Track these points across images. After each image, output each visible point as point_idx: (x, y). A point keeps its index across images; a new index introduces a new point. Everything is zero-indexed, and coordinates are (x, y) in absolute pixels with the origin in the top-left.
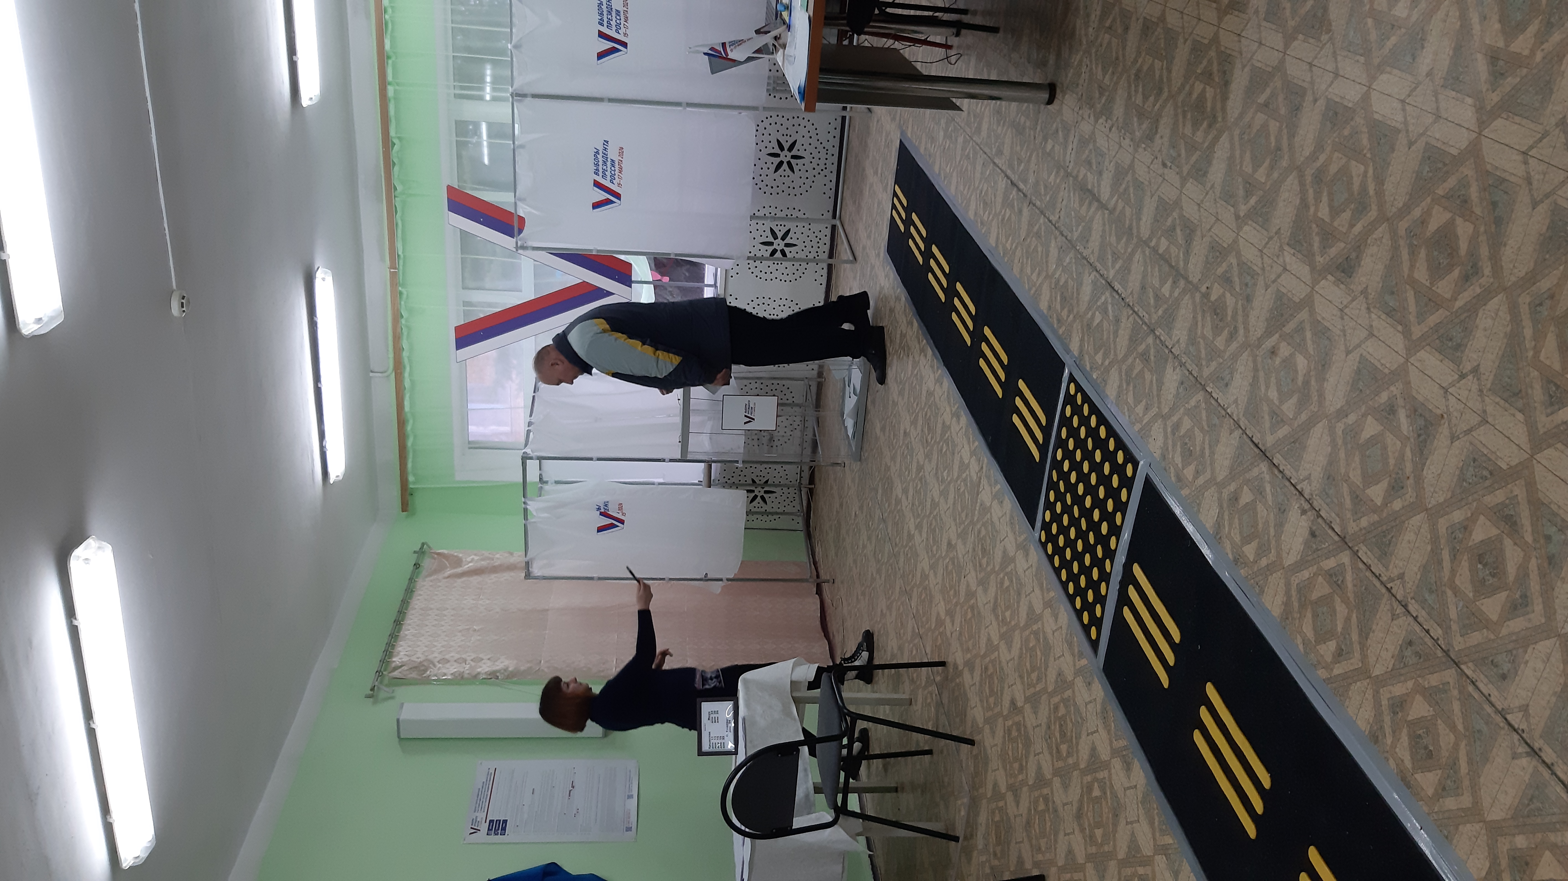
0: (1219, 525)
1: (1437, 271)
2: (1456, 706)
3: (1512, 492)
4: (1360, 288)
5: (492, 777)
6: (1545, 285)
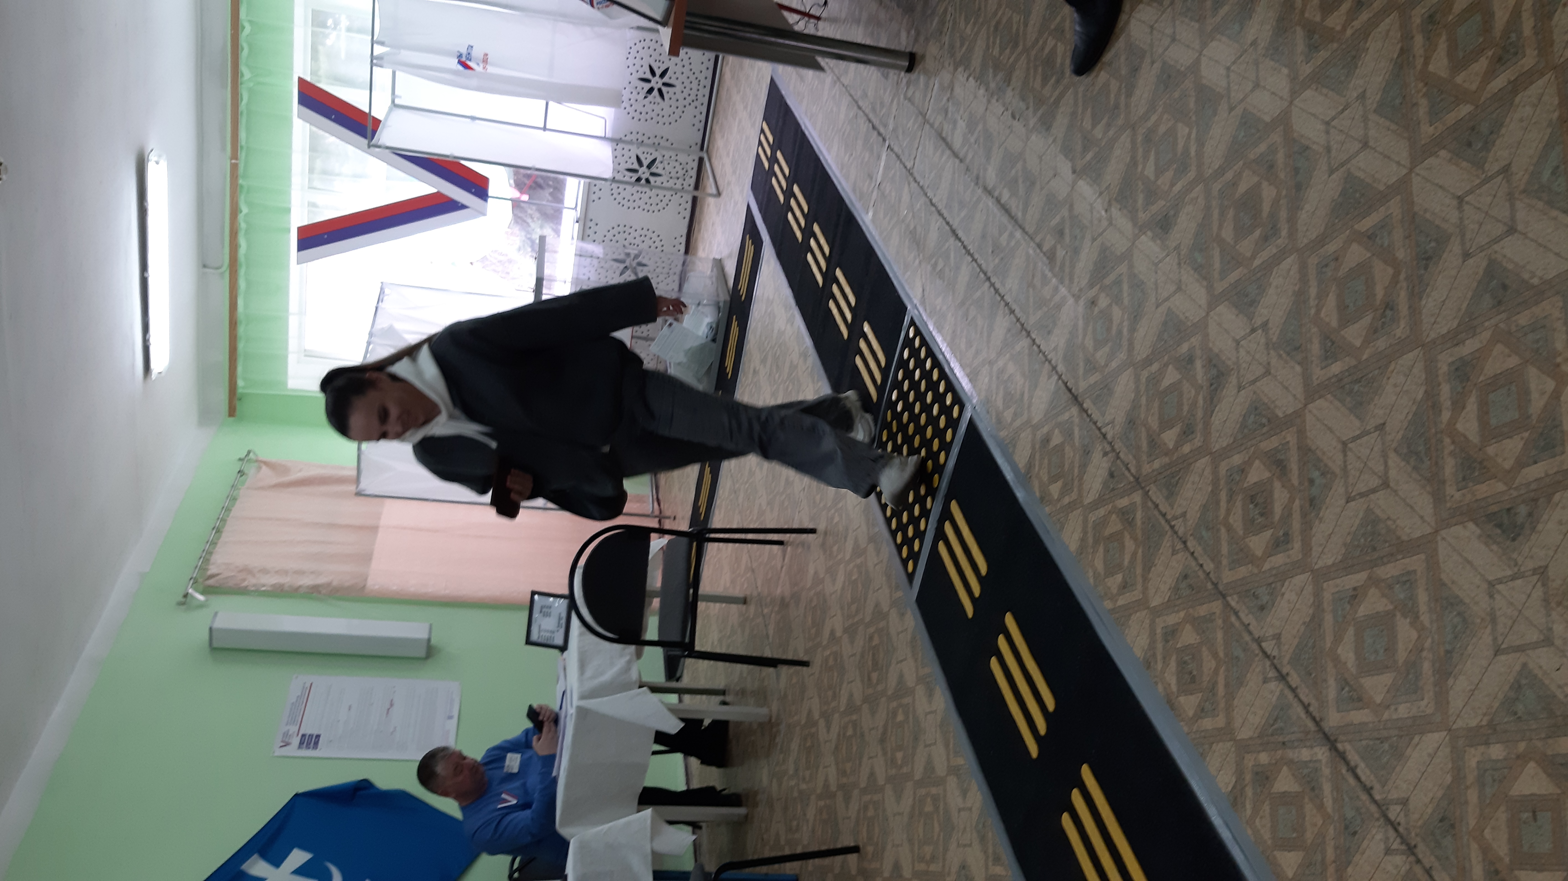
0: (1030, 465)
1: (1241, 232)
2: (1220, 635)
3: (1285, 438)
4: (1174, 245)
5: (308, 690)
6: (1331, 248)
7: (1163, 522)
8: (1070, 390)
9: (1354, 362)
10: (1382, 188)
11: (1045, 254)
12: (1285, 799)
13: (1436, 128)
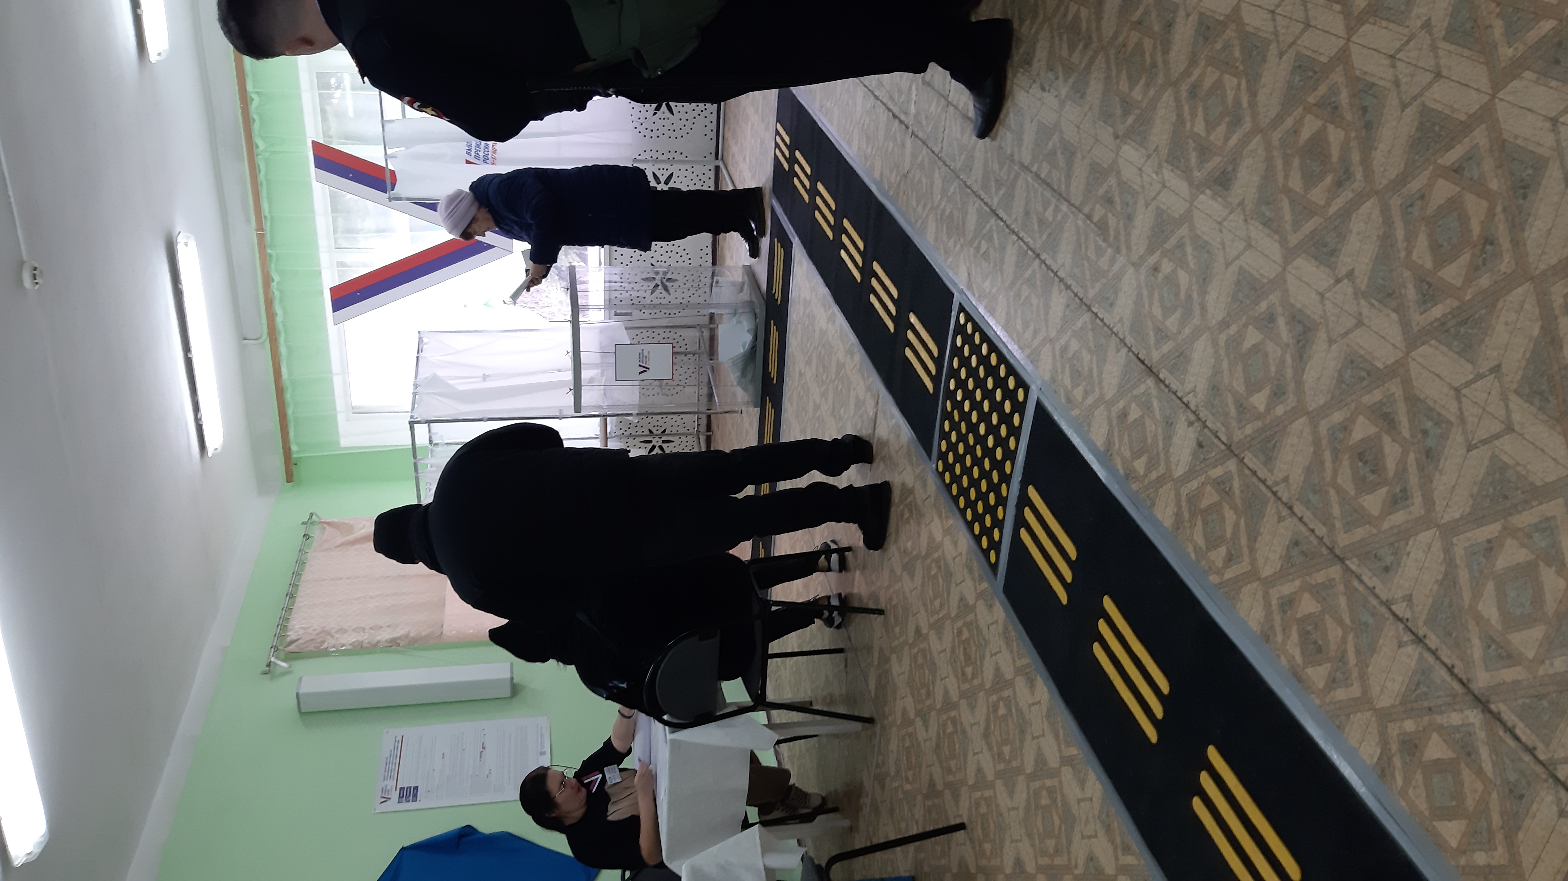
0: (1109, 443)
1: (1310, 180)
2: (1342, 601)
3: (1388, 390)
4: (1237, 201)
5: (400, 743)
6: (1415, 186)
7: (1264, 489)
8: (1142, 362)
9: (1456, 303)
10: (1463, 118)
11: (1095, 224)
12: (1438, 766)
13: (1516, 48)
